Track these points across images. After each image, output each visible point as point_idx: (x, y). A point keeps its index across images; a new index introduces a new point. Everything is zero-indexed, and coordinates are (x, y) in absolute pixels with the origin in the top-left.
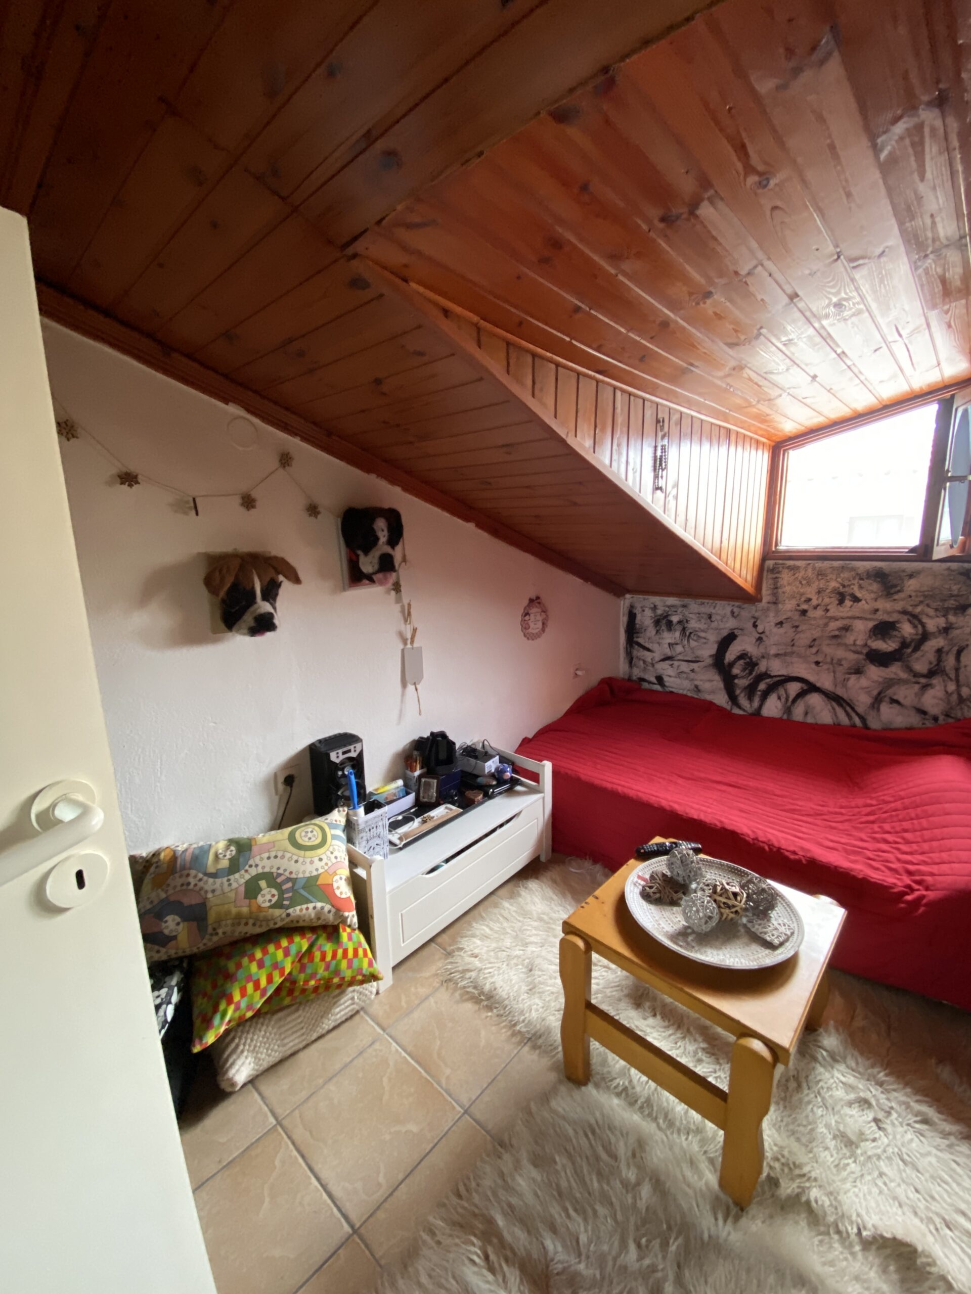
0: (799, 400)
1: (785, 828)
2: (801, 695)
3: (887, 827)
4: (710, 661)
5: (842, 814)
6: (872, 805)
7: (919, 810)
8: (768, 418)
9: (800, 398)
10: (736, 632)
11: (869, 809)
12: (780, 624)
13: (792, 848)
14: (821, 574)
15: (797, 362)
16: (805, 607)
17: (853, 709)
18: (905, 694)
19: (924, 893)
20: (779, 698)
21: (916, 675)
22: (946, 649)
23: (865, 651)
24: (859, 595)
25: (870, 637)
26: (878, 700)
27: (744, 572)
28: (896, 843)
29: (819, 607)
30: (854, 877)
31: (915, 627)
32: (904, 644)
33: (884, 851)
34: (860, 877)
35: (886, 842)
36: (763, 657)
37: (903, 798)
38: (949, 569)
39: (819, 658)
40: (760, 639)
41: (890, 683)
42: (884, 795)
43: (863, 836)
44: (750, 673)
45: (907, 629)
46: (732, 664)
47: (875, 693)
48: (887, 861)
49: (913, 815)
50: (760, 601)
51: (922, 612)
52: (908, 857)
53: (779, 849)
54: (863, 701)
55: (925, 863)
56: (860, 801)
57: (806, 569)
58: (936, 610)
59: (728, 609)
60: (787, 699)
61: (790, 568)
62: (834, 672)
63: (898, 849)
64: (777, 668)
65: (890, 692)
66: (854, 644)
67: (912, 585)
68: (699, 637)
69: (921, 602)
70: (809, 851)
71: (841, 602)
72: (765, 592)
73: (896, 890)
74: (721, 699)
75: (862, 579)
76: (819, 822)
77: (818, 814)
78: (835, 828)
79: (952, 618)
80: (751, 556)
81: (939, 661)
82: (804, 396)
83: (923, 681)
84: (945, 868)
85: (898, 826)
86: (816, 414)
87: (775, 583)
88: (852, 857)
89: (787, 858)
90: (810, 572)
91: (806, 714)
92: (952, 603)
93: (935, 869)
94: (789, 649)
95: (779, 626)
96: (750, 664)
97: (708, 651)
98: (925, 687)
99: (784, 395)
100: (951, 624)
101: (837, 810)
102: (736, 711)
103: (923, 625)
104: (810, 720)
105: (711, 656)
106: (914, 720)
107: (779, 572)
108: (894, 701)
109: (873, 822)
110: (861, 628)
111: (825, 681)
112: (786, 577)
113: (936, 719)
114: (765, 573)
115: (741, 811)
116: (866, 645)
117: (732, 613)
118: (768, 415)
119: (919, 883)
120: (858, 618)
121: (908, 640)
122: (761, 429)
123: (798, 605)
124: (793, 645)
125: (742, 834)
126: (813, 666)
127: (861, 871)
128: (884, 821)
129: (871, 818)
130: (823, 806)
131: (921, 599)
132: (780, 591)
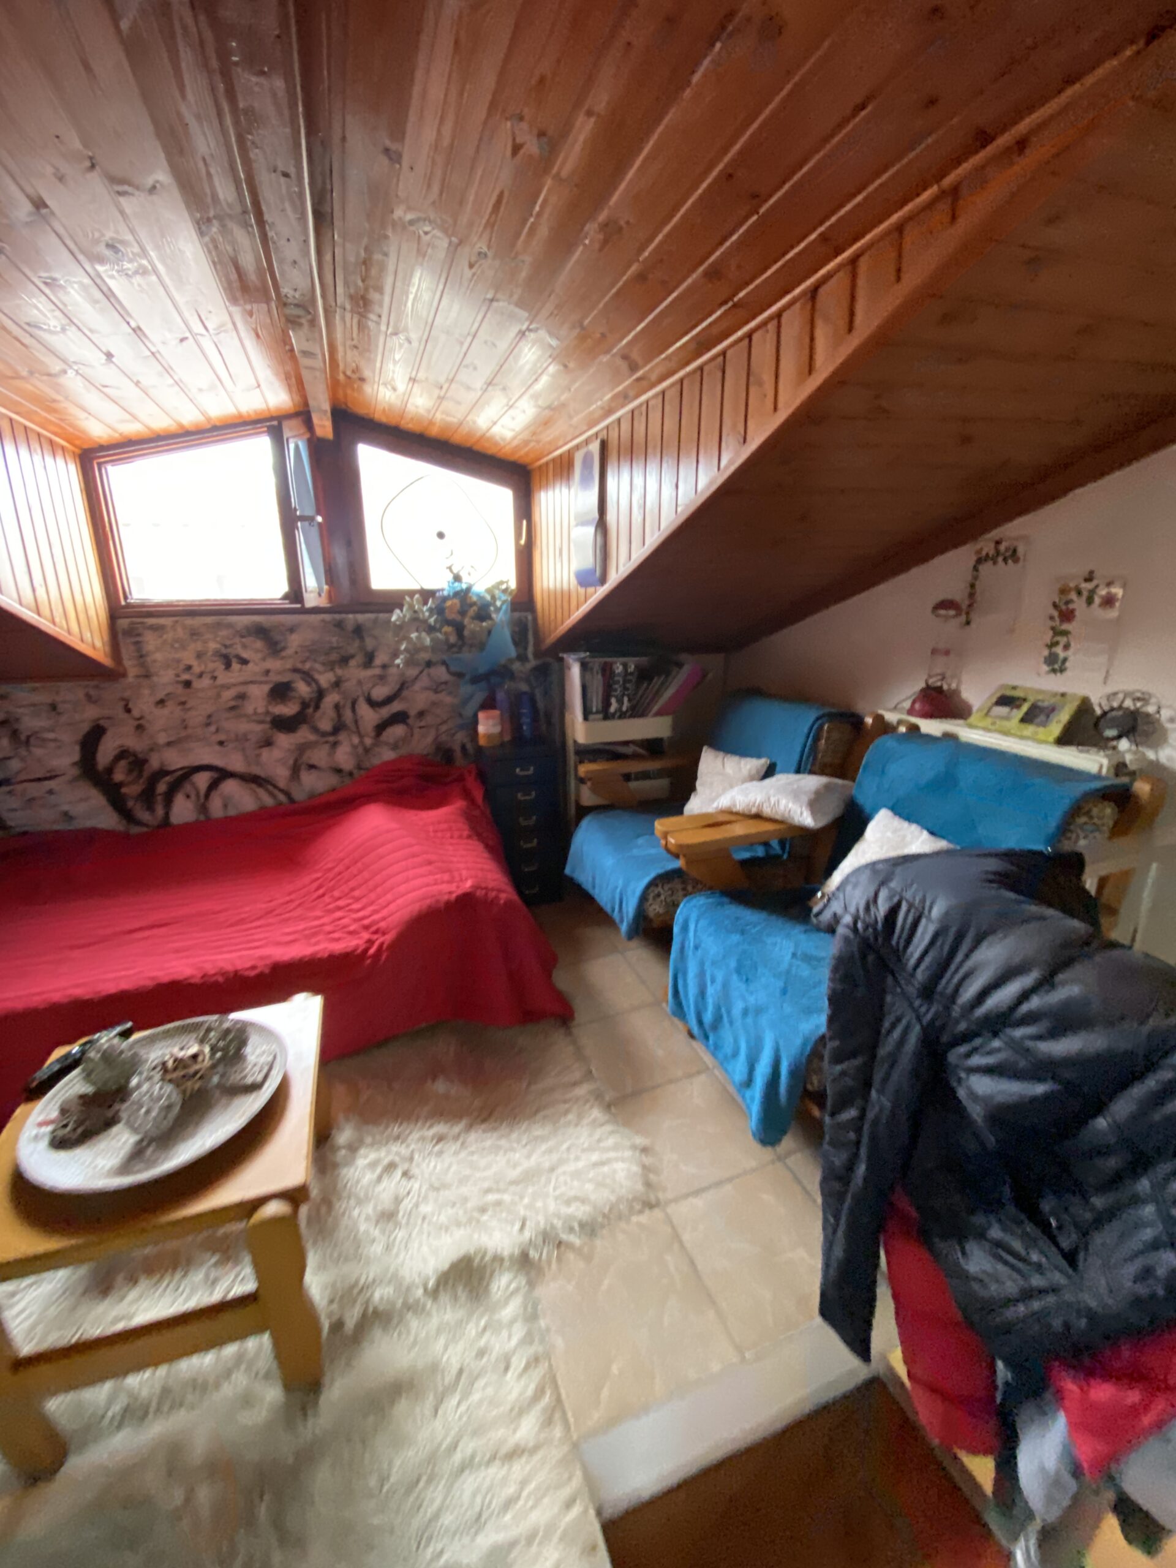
0: (97, 388)
1: (236, 944)
2: (213, 786)
3: (336, 894)
4: (75, 771)
5: (291, 901)
6: (318, 879)
7: (359, 865)
8: (54, 405)
9: (97, 385)
10: (102, 722)
11: (316, 884)
12: (161, 702)
13: (249, 964)
14: (194, 634)
15: (75, 321)
16: (186, 677)
17: (275, 787)
18: (319, 756)
19: (381, 939)
20: (188, 796)
21: (324, 734)
22: (342, 704)
23: (268, 719)
24: (245, 655)
25: (269, 703)
26: (295, 770)
27: (87, 636)
28: (349, 905)
29: (204, 676)
30: (320, 960)
31: (309, 684)
32: (305, 705)
33: (340, 919)
34: (326, 955)
35: (339, 908)
36: (152, 750)
37: (343, 860)
38: (323, 621)
39: (222, 737)
40: (140, 728)
41: (302, 748)
42: (326, 864)
43: (318, 913)
44: (140, 776)
45: (303, 689)
46: (110, 770)
47: (291, 762)
48: (345, 927)
49: (355, 872)
50: (124, 675)
51: (312, 669)
52: (361, 914)
53: (236, 972)
54: (281, 774)
55: (376, 912)
56: (306, 880)
57: (174, 628)
58: (323, 664)
59: (80, 694)
60: (198, 795)
61: (153, 628)
62: (243, 750)
63: (350, 910)
64: (175, 760)
65: (305, 758)
66: (255, 713)
67: (295, 641)
68: (44, 740)
69: (308, 658)
70: (269, 957)
71: (228, 665)
72: (128, 663)
73: (359, 951)
74: (107, 820)
75: (242, 637)
76: (271, 921)
77: (269, 913)
78: (288, 920)
79: (339, 672)
80: (92, 612)
81: (339, 716)
82: (105, 384)
83: (331, 739)
84: (392, 907)
85: (345, 888)
86: (128, 417)
87: (139, 650)
88: (313, 940)
89: (248, 978)
90: (180, 633)
91: (225, 806)
92: (334, 656)
93: (384, 913)
94: (183, 734)
95: (160, 706)
96: (137, 762)
97: (66, 759)
98: (335, 745)
99: (71, 373)
100: (340, 677)
101: (288, 898)
102: (135, 830)
103: (316, 682)
104: (232, 812)
105: (75, 764)
106: (332, 780)
107: (139, 635)
108: (312, 767)
109: (323, 895)
110: (258, 693)
111: (236, 762)
112: (151, 641)
113: (351, 774)
114: (120, 636)
115: (177, 951)
116: (267, 713)
117: (88, 697)
118: (54, 401)
119: (376, 932)
120: (252, 682)
121: (307, 700)
122: (51, 422)
123: (178, 676)
124: (186, 728)
125: (186, 979)
126: (217, 748)
127: (326, 948)
128: (332, 889)
129: (321, 891)
130: (270, 901)
131: (307, 654)
132: (149, 659)
